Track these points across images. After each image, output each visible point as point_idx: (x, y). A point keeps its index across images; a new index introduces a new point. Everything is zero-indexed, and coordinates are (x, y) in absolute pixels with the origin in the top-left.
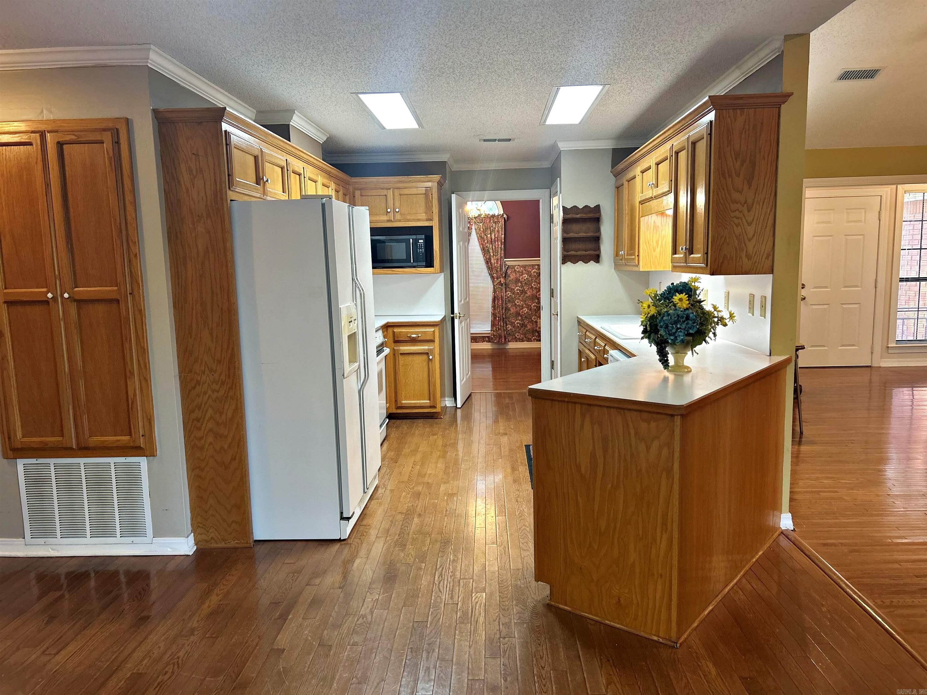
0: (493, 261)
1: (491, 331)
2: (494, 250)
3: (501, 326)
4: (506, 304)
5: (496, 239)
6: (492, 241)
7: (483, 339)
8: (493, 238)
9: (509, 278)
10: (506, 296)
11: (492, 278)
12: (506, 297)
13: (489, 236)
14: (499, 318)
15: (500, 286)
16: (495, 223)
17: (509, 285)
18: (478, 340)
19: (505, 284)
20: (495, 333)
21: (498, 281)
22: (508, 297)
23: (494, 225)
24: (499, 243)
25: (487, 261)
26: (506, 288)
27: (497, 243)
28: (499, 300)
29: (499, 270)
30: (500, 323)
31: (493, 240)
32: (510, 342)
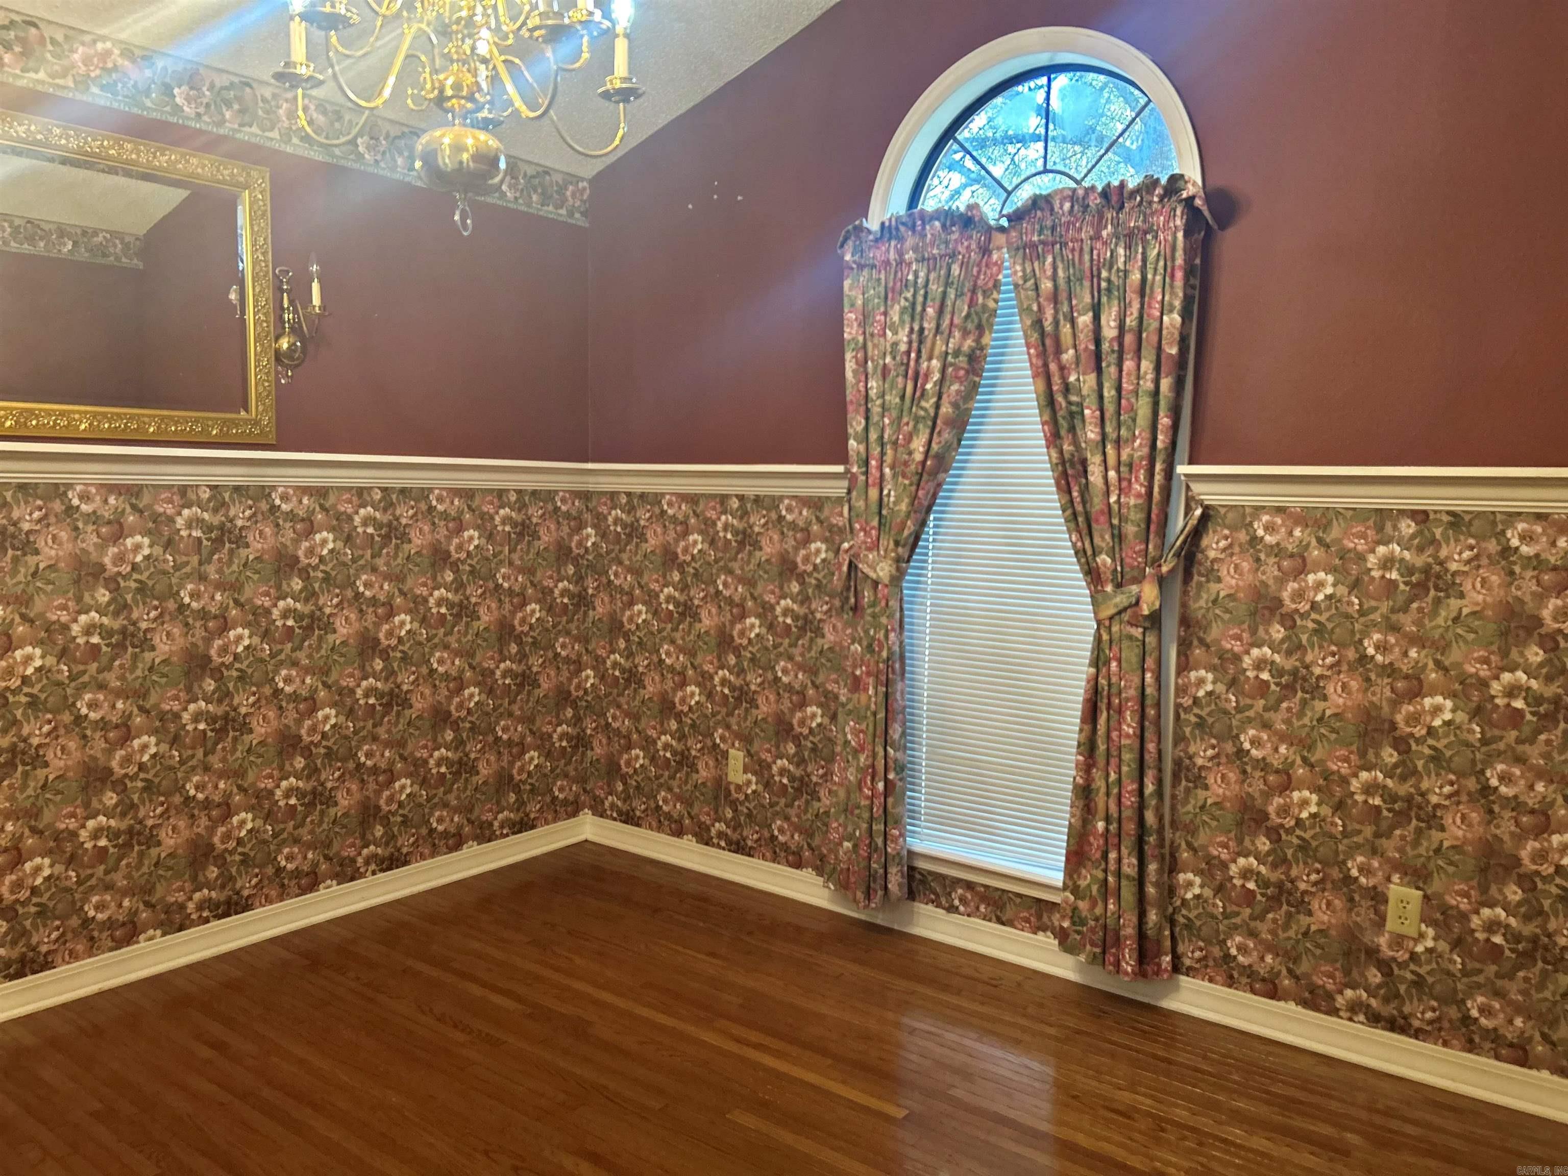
0: (1095, 476)
1: (1065, 888)
2: (1110, 408)
3: (1119, 874)
4: (1180, 738)
5: (1129, 339)
6: (1098, 356)
7: (1039, 917)
8: (1109, 331)
9: (1214, 587)
10: (1181, 690)
11: (1092, 574)
12: (1187, 701)
13: (1085, 319)
14: (1108, 819)
15: (1137, 632)
16: (1130, 238)
17: (1206, 629)
18: (1008, 914)
19: (1185, 621)
20: (1083, 905)
21: (1121, 600)
22: (1196, 701)
23: (1121, 251)
24: (1147, 365)
25: (1065, 474)
26: (1184, 646)
27: (1128, 365)
28: (1120, 712)
29: (1130, 529)
30: (1113, 855)
31: (1105, 346)
32: (1191, 971)
